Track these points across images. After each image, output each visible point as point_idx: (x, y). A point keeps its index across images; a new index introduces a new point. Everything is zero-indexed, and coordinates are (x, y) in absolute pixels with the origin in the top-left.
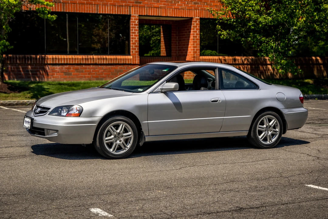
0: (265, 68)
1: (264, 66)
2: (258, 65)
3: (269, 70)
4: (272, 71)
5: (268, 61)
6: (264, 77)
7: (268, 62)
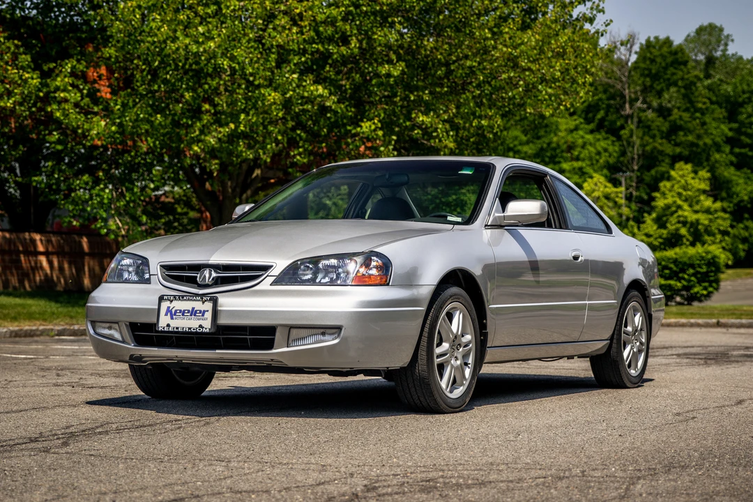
0: (33, 264)
1: (31, 258)
2: (18, 252)
3: (42, 268)
4: (48, 271)
5: (39, 243)
6: (30, 286)
7: (41, 248)
